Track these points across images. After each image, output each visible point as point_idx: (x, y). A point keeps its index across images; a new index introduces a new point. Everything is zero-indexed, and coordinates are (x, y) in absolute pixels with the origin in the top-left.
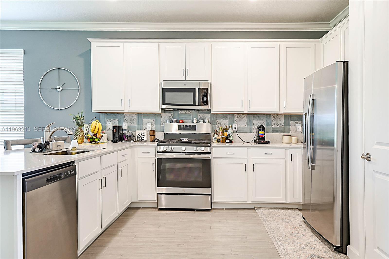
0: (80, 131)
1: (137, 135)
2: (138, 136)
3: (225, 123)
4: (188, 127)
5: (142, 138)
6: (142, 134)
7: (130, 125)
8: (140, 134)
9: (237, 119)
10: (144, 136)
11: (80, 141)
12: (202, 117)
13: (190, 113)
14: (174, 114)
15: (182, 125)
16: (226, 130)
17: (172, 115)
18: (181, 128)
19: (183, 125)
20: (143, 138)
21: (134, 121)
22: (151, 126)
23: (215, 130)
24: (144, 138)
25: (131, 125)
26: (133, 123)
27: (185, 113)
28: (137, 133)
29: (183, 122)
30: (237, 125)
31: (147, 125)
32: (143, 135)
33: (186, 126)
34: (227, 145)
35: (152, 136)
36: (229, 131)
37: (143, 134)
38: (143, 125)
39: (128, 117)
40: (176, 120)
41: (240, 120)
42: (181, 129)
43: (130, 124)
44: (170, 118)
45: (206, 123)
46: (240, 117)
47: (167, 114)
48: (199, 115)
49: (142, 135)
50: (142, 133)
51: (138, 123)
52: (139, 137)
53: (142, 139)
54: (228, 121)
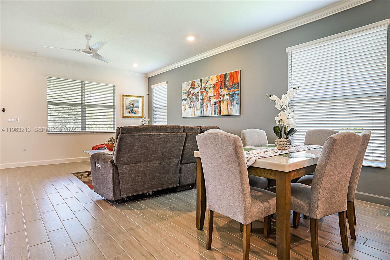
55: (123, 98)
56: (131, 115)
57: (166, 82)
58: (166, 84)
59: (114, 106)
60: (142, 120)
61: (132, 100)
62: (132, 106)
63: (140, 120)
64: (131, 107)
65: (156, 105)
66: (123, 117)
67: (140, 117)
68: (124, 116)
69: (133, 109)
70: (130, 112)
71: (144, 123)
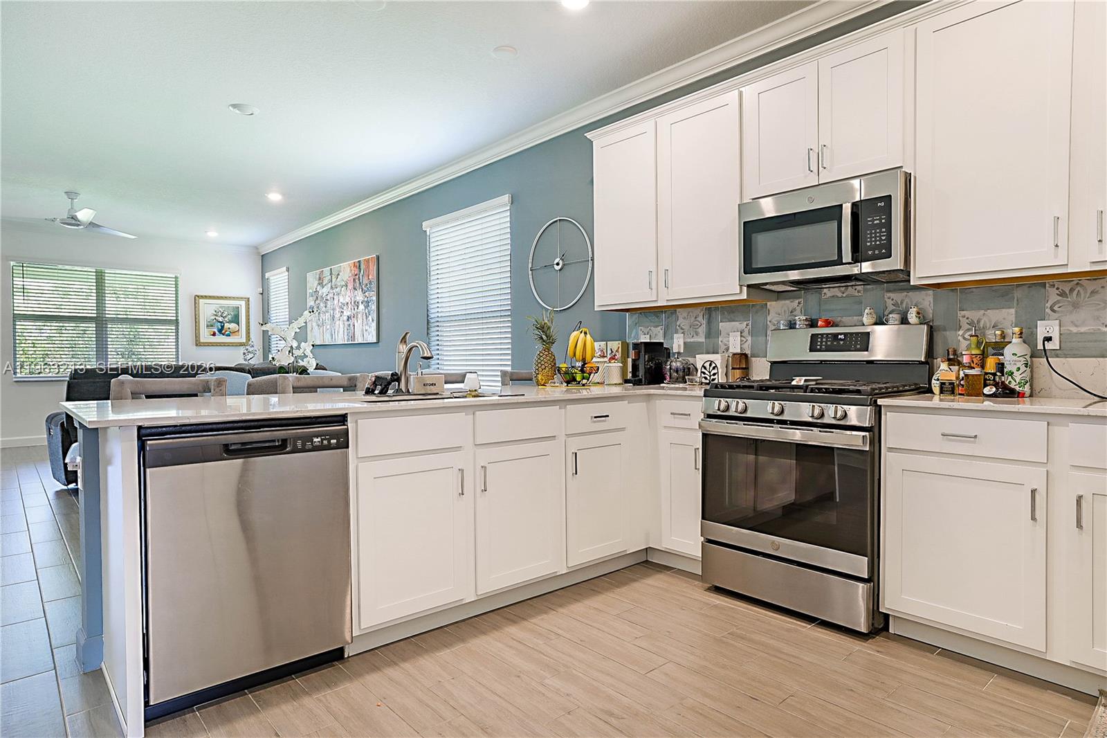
0: (544, 356)
1: (699, 366)
2: (703, 370)
3: (1004, 318)
4: (841, 340)
5: (710, 376)
6: (710, 365)
7: (689, 340)
8: (707, 365)
9: (1058, 302)
10: (715, 371)
11: (542, 380)
12: (902, 303)
13: (858, 292)
14: (805, 301)
15: (822, 335)
16: (999, 347)
17: (799, 303)
18: (819, 343)
19: (825, 336)
20: (714, 374)
21: (700, 330)
22: (741, 341)
23: (948, 350)
24: (716, 376)
25: (692, 340)
26: (697, 335)
27: (840, 295)
28: (700, 360)
29: (828, 324)
30: (1057, 328)
31: (731, 339)
32: (714, 368)
33: (835, 336)
34: (988, 404)
35: (739, 369)
36: (1008, 351)
37: (714, 365)
38: (720, 339)
39: (684, 318)
40: (806, 320)
41: (1076, 306)
42: (818, 347)
43: (689, 338)
44: (793, 315)
45: (909, 323)
46: (1075, 292)
47: (783, 302)
48: (889, 298)
49: (711, 369)
50: (712, 361)
51: (708, 335)
52: (704, 373)
53: (712, 377)
54: (1013, 311)
55: (197, 302)
56: (220, 338)
57: (285, 268)
58: (287, 273)
59: (177, 320)
60: (245, 351)
61: (220, 307)
62: (220, 319)
63: (242, 350)
64: (220, 322)
65: (278, 317)
66: (198, 344)
67: (241, 344)
68: (201, 341)
69: (223, 327)
70: (217, 333)
71: (249, 357)
